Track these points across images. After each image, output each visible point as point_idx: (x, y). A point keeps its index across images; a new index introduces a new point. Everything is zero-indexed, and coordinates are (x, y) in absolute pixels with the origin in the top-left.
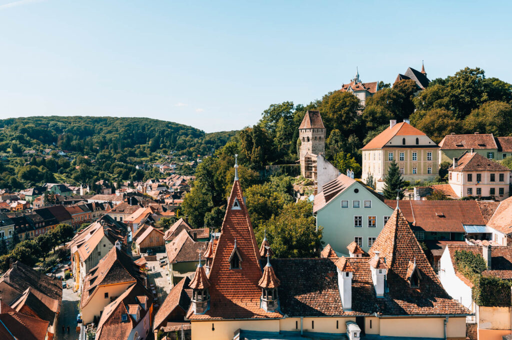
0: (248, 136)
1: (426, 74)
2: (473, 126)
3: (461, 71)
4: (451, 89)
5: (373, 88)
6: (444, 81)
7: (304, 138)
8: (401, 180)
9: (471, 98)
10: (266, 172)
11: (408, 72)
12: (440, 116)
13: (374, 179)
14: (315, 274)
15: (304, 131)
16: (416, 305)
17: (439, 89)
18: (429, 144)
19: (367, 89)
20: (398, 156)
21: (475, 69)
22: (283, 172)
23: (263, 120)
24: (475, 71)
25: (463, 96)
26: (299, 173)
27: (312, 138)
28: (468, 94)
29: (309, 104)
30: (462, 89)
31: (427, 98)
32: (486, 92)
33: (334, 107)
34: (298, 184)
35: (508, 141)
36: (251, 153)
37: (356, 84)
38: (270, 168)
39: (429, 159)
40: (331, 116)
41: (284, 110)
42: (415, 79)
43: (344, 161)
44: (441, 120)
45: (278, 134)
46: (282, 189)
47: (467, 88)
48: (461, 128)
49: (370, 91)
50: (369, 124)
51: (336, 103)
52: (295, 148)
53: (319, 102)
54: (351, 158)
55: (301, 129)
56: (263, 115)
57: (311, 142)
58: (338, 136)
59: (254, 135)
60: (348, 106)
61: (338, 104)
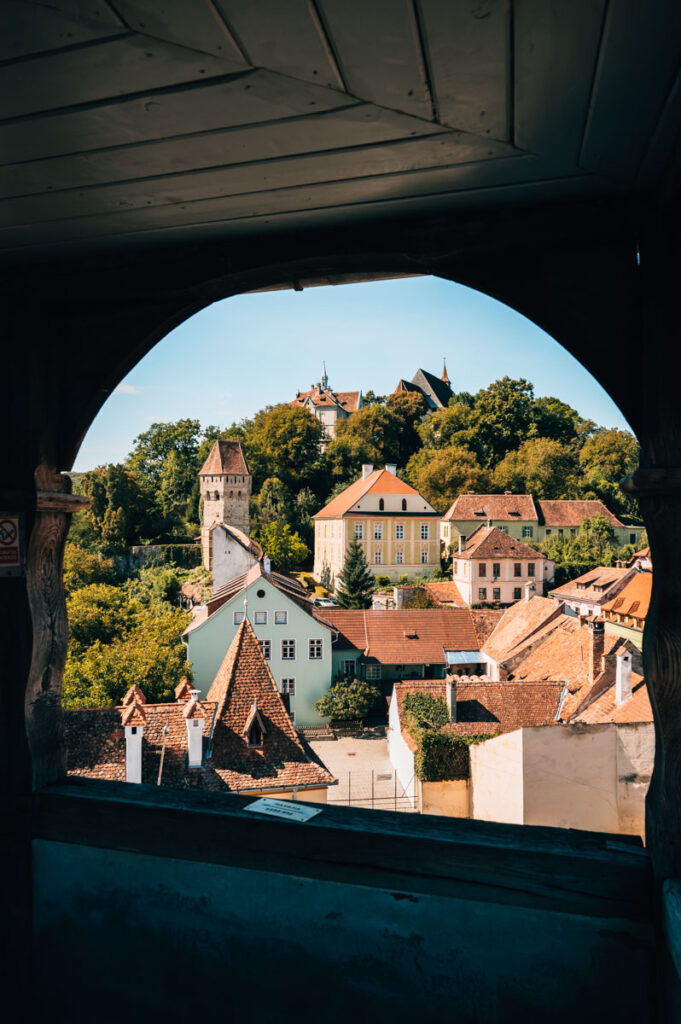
0: (97, 485)
1: (449, 383)
2: (506, 481)
3: (498, 383)
4: (482, 413)
5: (353, 403)
6: (473, 398)
7: (208, 492)
8: (367, 575)
9: (513, 432)
10: (131, 561)
11: (417, 377)
12: (455, 461)
13: (331, 574)
14: (90, 736)
15: (210, 478)
16: (250, 776)
17: (461, 413)
18: (422, 510)
19: (340, 404)
20: (372, 530)
21: (519, 380)
22: (168, 559)
23: (136, 453)
24: (519, 384)
25: (499, 426)
26: (199, 562)
27: (225, 493)
28: (507, 423)
29: (229, 427)
30: (498, 414)
31: (442, 426)
32: (536, 422)
33: (274, 436)
34: (192, 584)
35: (554, 509)
36: (102, 521)
37: (321, 392)
38: (140, 552)
39: (424, 537)
40: (269, 451)
41: (178, 435)
42: (429, 391)
43: (277, 539)
44: (455, 467)
45: (164, 484)
46: (158, 593)
47: (506, 413)
48: (487, 483)
49: (347, 408)
50: (337, 471)
51: (278, 427)
52: (196, 511)
53: (249, 423)
54: (292, 534)
55: (204, 476)
56: (137, 444)
57: (221, 501)
58: (277, 490)
59: (109, 484)
60: (300, 435)
61: (281, 431)
